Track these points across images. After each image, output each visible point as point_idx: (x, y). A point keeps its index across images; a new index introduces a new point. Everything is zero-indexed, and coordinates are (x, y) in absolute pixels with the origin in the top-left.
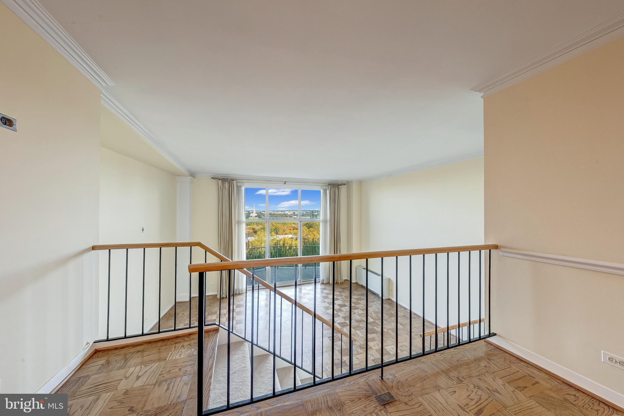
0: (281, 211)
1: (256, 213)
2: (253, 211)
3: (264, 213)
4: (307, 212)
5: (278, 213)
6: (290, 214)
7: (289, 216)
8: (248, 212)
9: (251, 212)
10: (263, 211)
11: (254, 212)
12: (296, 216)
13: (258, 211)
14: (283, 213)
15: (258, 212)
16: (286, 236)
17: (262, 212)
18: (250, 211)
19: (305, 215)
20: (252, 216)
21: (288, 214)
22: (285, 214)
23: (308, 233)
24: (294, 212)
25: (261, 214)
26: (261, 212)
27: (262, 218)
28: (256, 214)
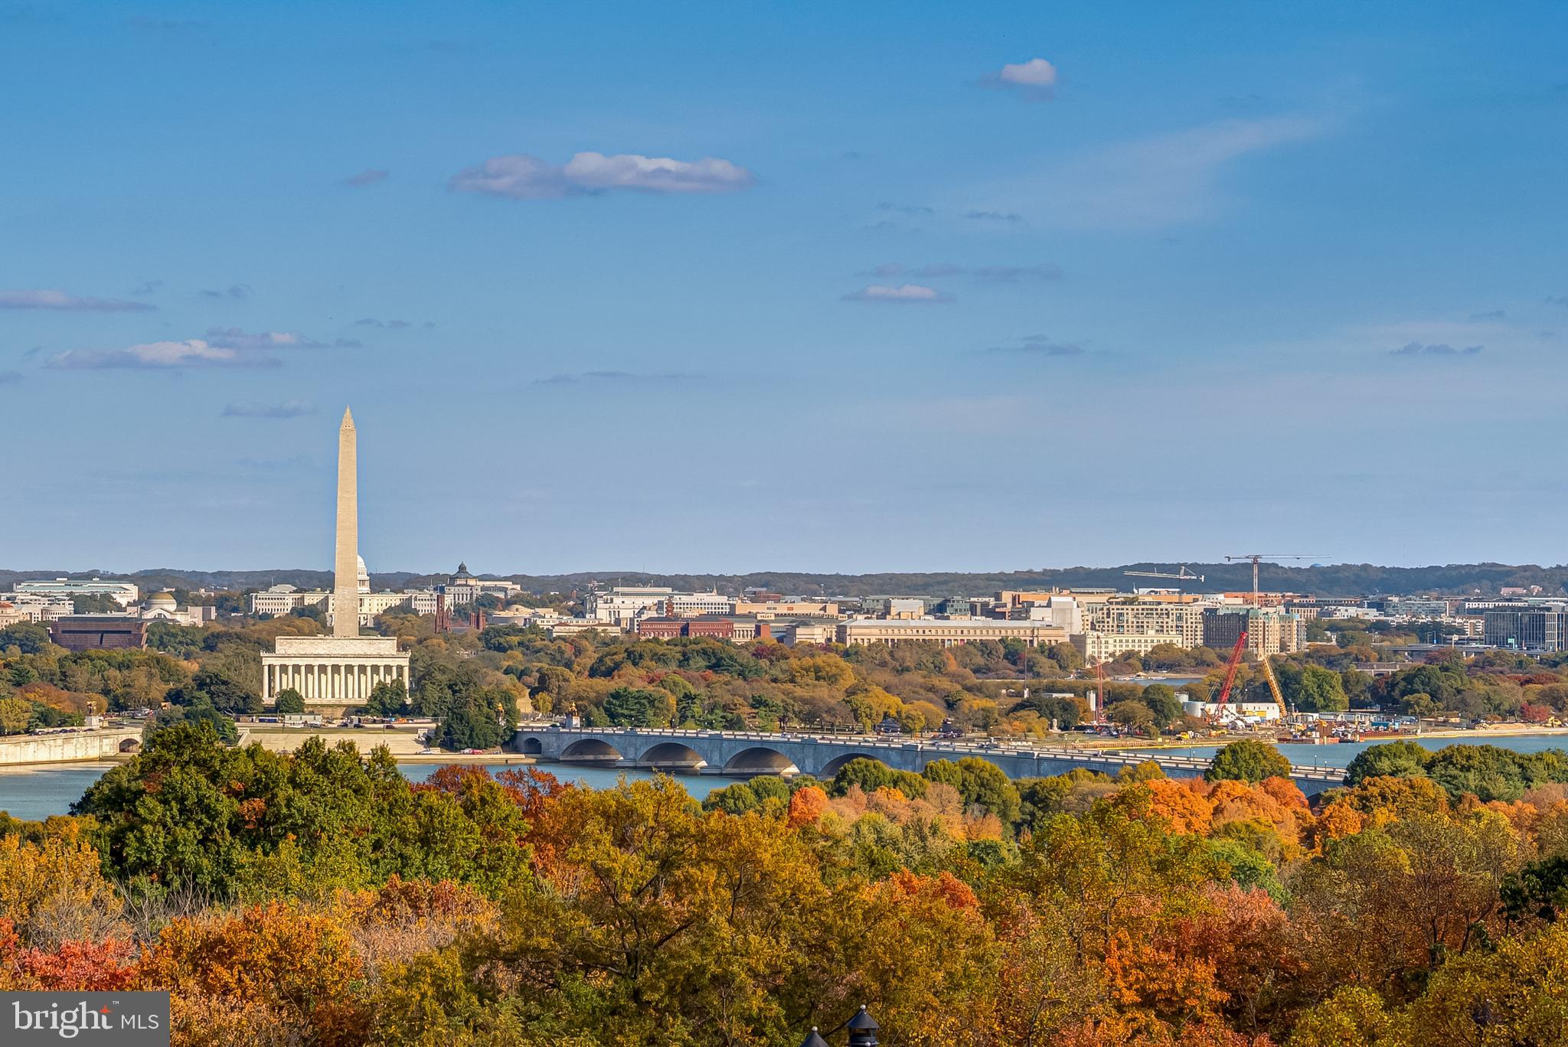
1: (379, 627)
3: (548, 618)
5: (864, 630)
6: (1127, 660)
7: (1111, 698)
8: (223, 604)
9: (279, 601)
12: (1272, 711)
13: (440, 584)
15: (424, 604)
17: (520, 614)
18: (267, 580)
20: (290, 703)
21: (1104, 647)
22: (1013, 653)
24: (1227, 602)
25: (495, 641)
26: (487, 602)
27: (511, 742)
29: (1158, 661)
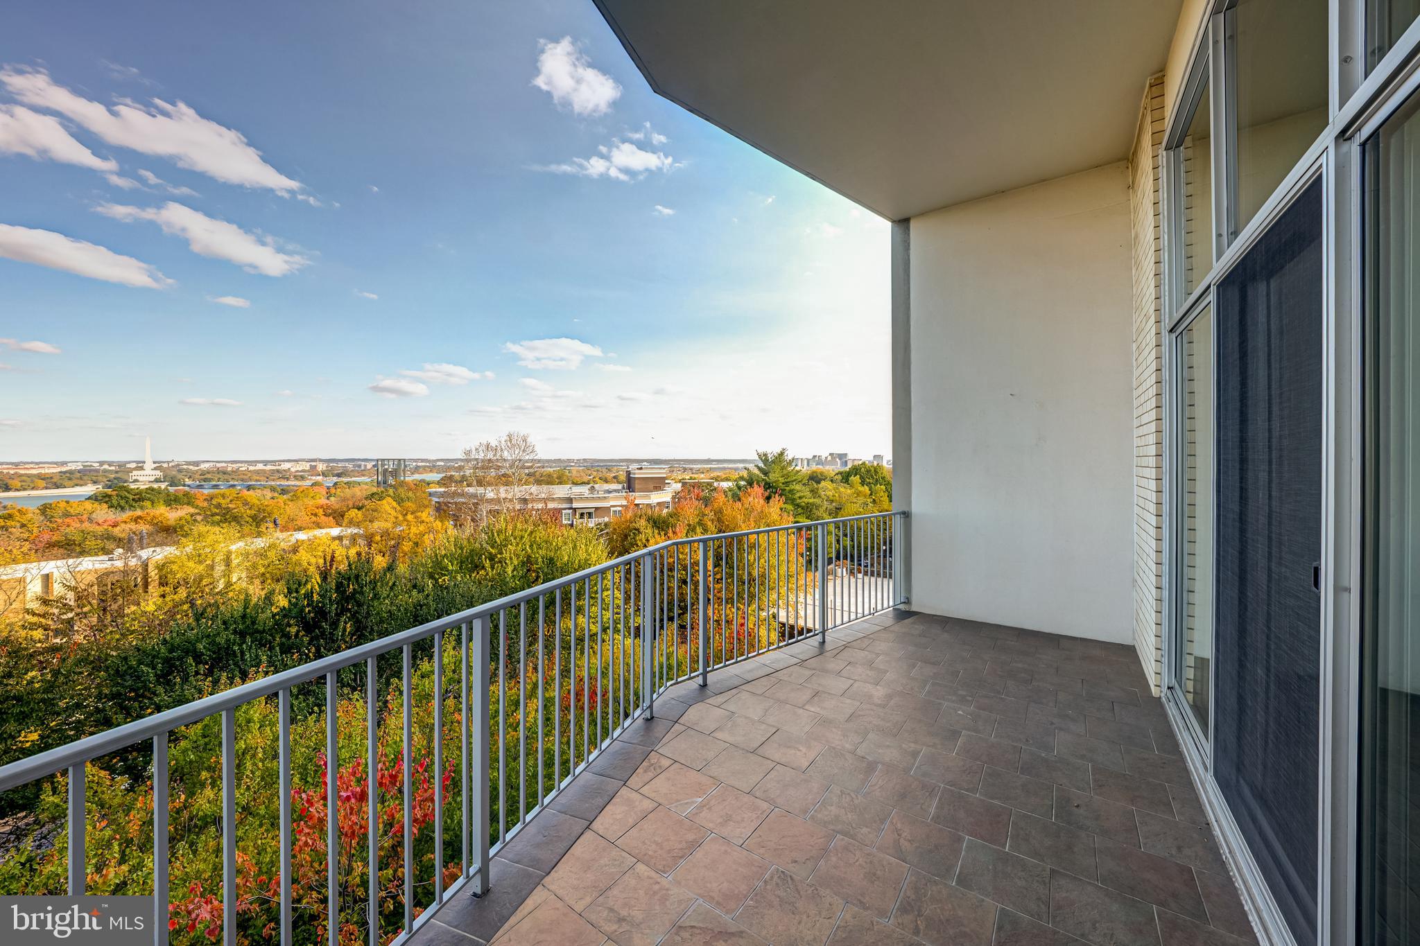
0: (266, 463)
1: (155, 469)
2: (144, 462)
3: (191, 467)
4: (360, 466)
5: (251, 468)
6: (297, 471)
7: (295, 476)
8: (120, 466)
9: (133, 465)
10: (188, 463)
11: (145, 466)
13: (168, 462)
14: (269, 467)
15: (165, 465)
16: (318, 532)
17: (185, 467)
18: (129, 462)
19: (352, 474)
20: (137, 480)
21: (292, 470)
22: (278, 471)
23: (401, 518)
24: (313, 464)
25: (180, 471)
26: (178, 465)
27: (184, 485)
28: (158, 473)
29: (303, 471)
